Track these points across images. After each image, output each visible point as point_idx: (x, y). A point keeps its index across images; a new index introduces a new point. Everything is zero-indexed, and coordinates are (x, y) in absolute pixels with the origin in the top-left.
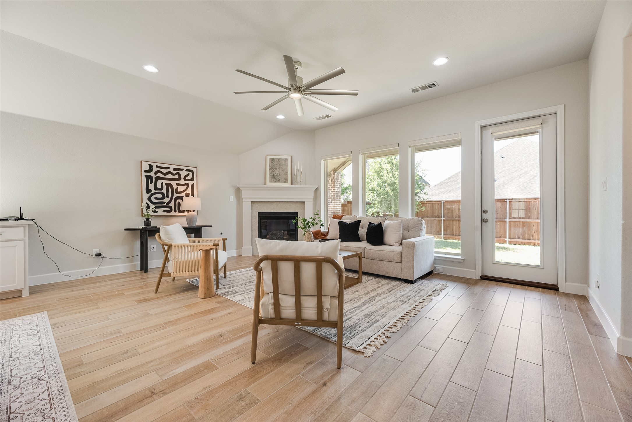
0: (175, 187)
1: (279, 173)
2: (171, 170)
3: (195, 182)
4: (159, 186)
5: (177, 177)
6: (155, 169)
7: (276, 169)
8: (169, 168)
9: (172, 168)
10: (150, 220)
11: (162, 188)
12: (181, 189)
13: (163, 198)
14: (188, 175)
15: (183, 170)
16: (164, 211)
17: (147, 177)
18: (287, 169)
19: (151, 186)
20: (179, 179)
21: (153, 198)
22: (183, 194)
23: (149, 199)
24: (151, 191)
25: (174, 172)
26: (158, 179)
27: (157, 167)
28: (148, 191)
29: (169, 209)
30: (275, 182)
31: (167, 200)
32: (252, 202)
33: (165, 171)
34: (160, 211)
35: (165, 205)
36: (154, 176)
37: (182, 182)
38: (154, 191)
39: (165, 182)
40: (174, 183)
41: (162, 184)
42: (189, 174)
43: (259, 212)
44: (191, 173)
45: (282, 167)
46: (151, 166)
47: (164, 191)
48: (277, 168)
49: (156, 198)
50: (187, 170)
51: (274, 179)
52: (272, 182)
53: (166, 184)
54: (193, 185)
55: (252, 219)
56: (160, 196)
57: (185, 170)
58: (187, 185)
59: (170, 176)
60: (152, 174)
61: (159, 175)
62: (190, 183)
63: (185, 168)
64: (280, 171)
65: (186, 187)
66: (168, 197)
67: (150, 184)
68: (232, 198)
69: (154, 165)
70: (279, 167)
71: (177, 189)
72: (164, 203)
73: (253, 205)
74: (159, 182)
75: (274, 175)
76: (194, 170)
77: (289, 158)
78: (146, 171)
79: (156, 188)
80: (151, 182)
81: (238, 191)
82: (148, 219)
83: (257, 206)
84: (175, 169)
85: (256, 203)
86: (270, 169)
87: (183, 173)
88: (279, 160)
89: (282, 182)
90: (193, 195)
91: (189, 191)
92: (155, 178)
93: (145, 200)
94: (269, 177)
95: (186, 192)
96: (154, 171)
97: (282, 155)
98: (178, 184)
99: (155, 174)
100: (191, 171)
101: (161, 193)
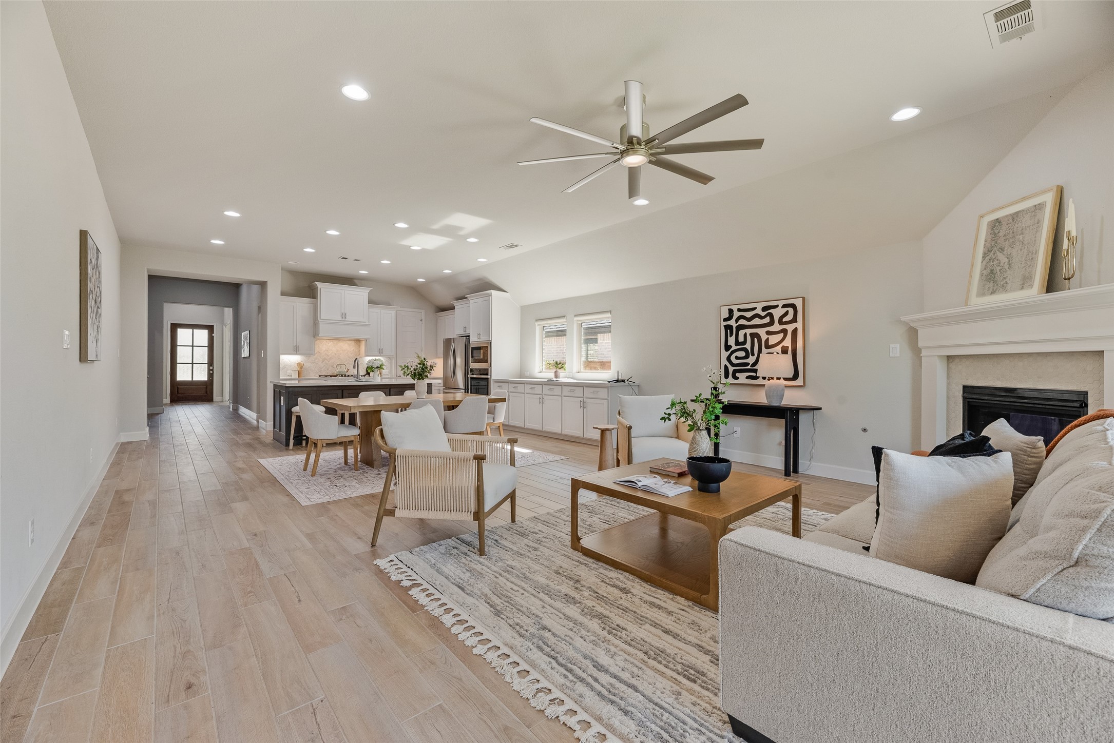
0: (764, 337)
1: (1009, 262)
2: (759, 311)
3: (799, 325)
4: (741, 339)
5: (767, 320)
6: (736, 314)
7: (1002, 250)
8: (755, 309)
9: (759, 306)
11: (744, 343)
12: (773, 339)
13: (747, 357)
14: (787, 313)
15: (777, 306)
16: (748, 377)
17: (728, 328)
18: (1035, 241)
19: (732, 341)
20: (771, 323)
21: (733, 358)
22: (779, 348)
23: (729, 359)
24: (731, 347)
25: (763, 314)
26: (740, 328)
27: (739, 310)
28: (728, 348)
29: (754, 374)
30: (993, 293)
31: (751, 360)
32: (947, 357)
33: (748, 315)
34: (742, 377)
35: (749, 367)
36: (735, 326)
37: (776, 327)
38: (734, 347)
39: (749, 331)
40: (762, 332)
41: (745, 335)
42: (788, 311)
43: (964, 387)
44: (791, 310)
45: (1020, 237)
46: (731, 311)
47: (748, 346)
48: (1006, 244)
49: (737, 358)
50: (784, 306)
51: (991, 284)
52: (984, 294)
53: (751, 334)
54: (795, 332)
55: (947, 402)
56: (742, 354)
57: (780, 306)
58: (785, 331)
59: (757, 321)
60: (732, 322)
61: (742, 322)
62: (790, 328)
63: (781, 303)
64: (1014, 253)
65: (782, 335)
66: (753, 355)
67: (730, 337)
68: (898, 349)
69: (735, 308)
70: (1011, 241)
71: (767, 340)
72: (747, 364)
73: (951, 365)
74: (742, 333)
75: (992, 271)
76: (799, 303)
77: (1049, 199)
78: (725, 320)
79: (737, 343)
80: (731, 335)
83: (962, 367)
84: (764, 309)
85: (957, 360)
86: (984, 257)
87: (777, 313)
88: (1015, 216)
89: (1014, 290)
90: (794, 349)
91: (788, 343)
92: (736, 327)
93: (724, 362)
94: (979, 281)
95: (784, 344)
96: (735, 317)
97: (1025, 199)
98: (768, 333)
99: (737, 321)
100: (793, 306)
101: (745, 350)
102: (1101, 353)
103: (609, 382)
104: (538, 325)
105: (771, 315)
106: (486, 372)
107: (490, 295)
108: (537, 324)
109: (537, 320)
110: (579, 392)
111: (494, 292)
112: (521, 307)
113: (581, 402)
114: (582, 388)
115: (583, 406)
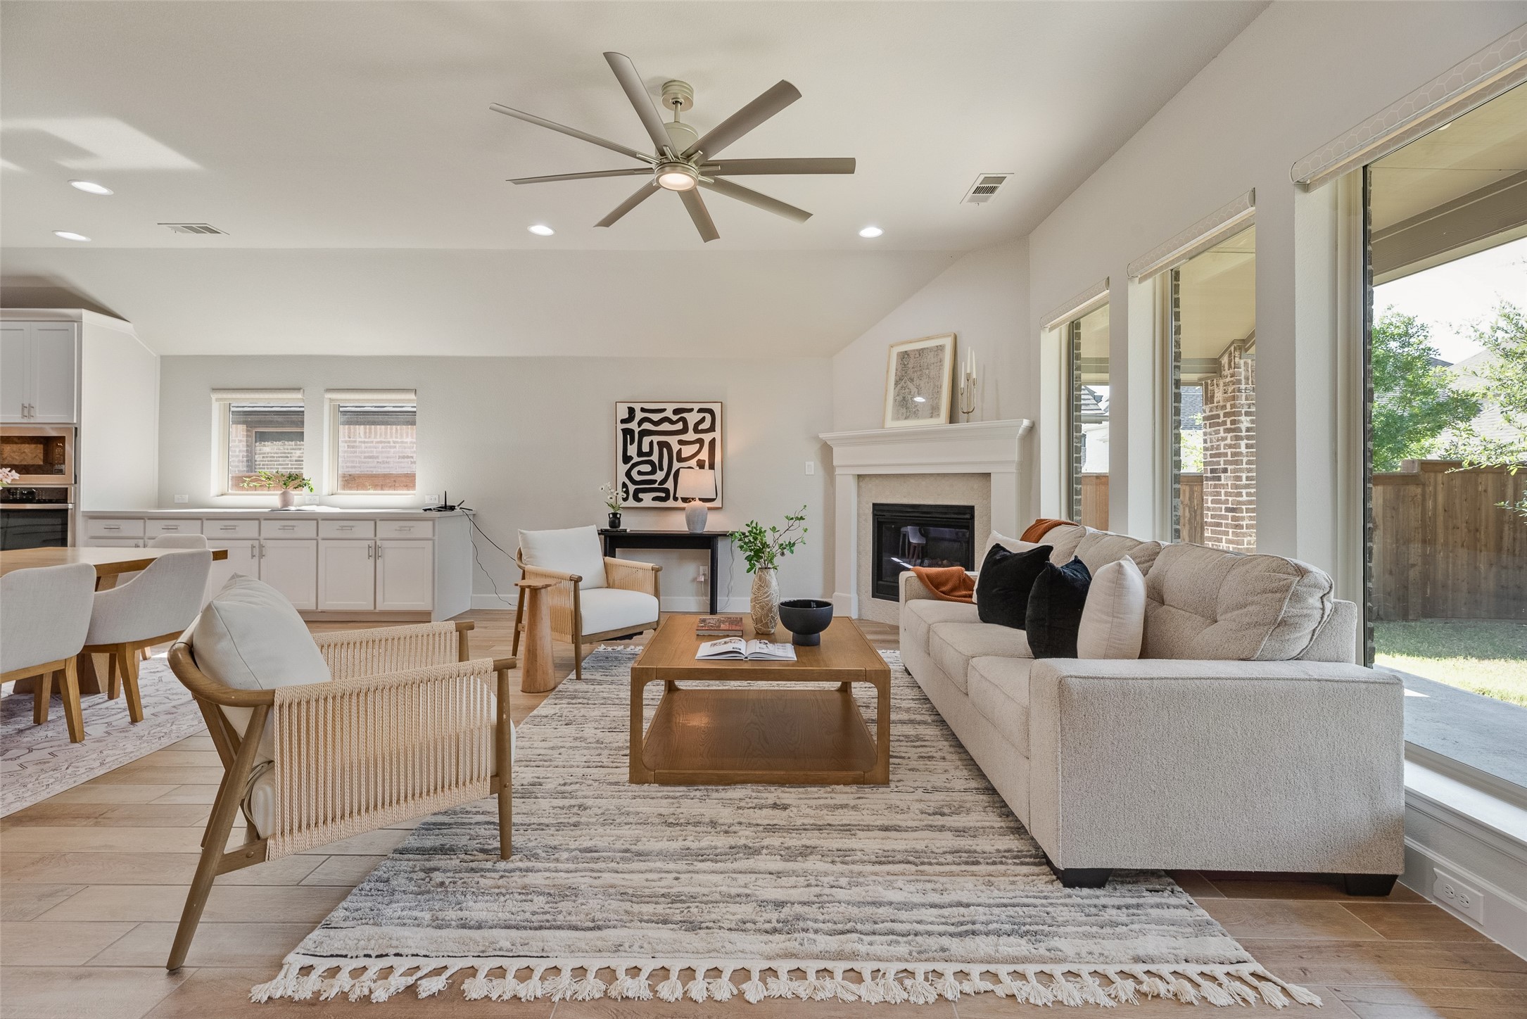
0: (676, 448)
1: (918, 391)
2: (669, 414)
3: (716, 435)
4: (646, 448)
5: (680, 426)
6: (639, 415)
7: (912, 380)
8: (664, 410)
9: (670, 408)
10: (618, 516)
11: (650, 453)
12: (687, 451)
13: (653, 472)
14: (703, 420)
15: (691, 410)
16: (655, 499)
17: (627, 433)
18: (939, 377)
19: (632, 450)
20: (684, 430)
21: (634, 473)
22: (693, 462)
23: (628, 474)
24: (631, 458)
25: (675, 418)
26: (644, 433)
27: (643, 410)
28: (627, 459)
29: (663, 495)
30: (906, 418)
31: (659, 476)
32: (859, 476)
33: (656, 417)
34: (647, 499)
35: (656, 485)
36: (637, 429)
37: (691, 436)
38: (636, 459)
39: (656, 439)
40: (673, 441)
41: (651, 443)
42: (704, 418)
43: (874, 504)
44: (708, 416)
45: (927, 372)
46: (631, 411)
47: (655, 458)
48: (915, 376)
49: (640, 473)
50: (700, 411)
51: (905, 409)
52: (898, 419)
53: (659, 443)
54: (713, 442)
55: (858, 521)
56: (647, 468)
57: (696, 410)
58: (701, 441)
59: (666, 427)
60: (633, 425)
61: (647, 426)
62: (707, 438)
63: (696, 407)
64: (922, 385)
65: (698, 445)
66: (661, 469)
67: (630, 445)
68: (812, 467)
69: (637, 407)
70: (919, 372)
71: (679, 452)
72: (654, 482)
73: (861, 484)
74: (646, 440)
75: (904, 398)
76: (716, 408)
77: (948, 343)
78: (623, 421)
79: (640, 453)
80: (632, 442)
81: (825, 451)
82: (615, 515)
83: (870, 485)
84: (676, 412)
85: (867, 479)
86: (896, 383)
87: (692, 418)
88: (921, 352)
89: (925, 418)
90: (712, 467)
91: (704, 455)
92: (639, 432)
93: (622, 478)
94: (894, 406)
95: (700, 457)
96: (637, 419)
97: (928, 338)
98: (681, 442)
99: (640, 424)
100: (711, 412)
101: (651, 463)
102: (989, 475)
103: (425, 510)
104: (217, 400)
105: (684, 420)
106: (62, 495)
107: (79, 320)
108: (214, 396)
109: (215, 390)
110: (366, 530)
111: (87, 316)
112: (162, 357)
113: (369, 547)
114: (373, 522)
115: (375, 553)
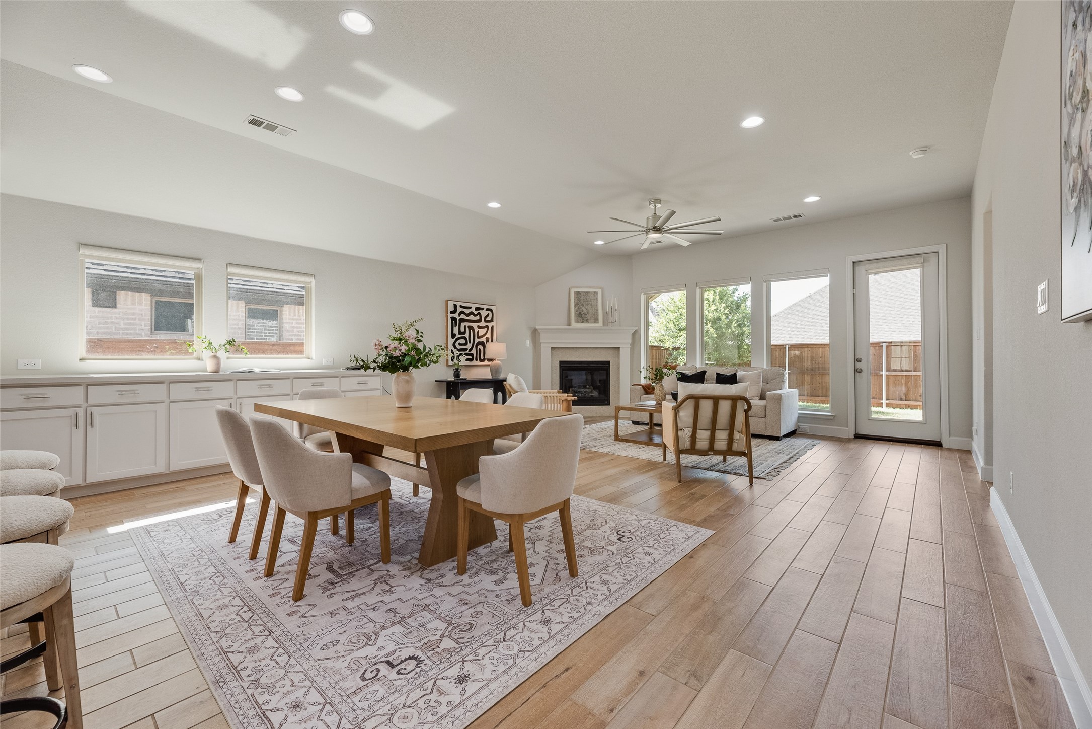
0: (476, 330)
1: (587, 310)
2: (473, 310)
3: (494, 324)
4: (462, 330)
5: (478, 318)
6: (459, 310)
7: (583, 305)
8: (470, 308)
9: (474, 306)
10: (459, 370)
11: (464, 333)
12: (481, 332)
13: (466, 344)
14: (488, 315)
15: (483, 309)
16: (467, 360)
17: (453, 319)
18: (597, 306)
19: (456, 330)
20: (480, 321)
21: (457, 344)
22: (484, 339)
23: (454, 345)
24: (455, 335)
25: (476, 312)
26: (462, 320)
27: (461, 306)
28: (453, 336)
29: (471, 357)
30: (582, 322)
31: (469, 346)
32: (552, 348)
33: (467, 311)
34: (463, 360)
35: (467, 352)
36: (458, 318)
37: (483, 324)
38: (458, 336)
39: (467, 324)
40: (475, 326)
41: (465, 327)
42: (489, 313)
43: (560, 361)
44: (490, 313)
45: (591, 303)
46: (455, 306)
47: (467, 335)
48: (585, 304)
49: (460, 344)
50: (487, 309)
51: (581, 318)
52: (578, 322)
53: (469, 327)
54: (492, 327)
55: (552, 370)
56: (463, 341)
57: (485, 309)
58: (487, 327)
59: (471, 317)
60: (456, 315)
61: (463, 316)
62: (490, 325)
63: (486, 307)
64: (589, 308)
65: (485, 329)
66: (470, 343)
67: (455, 327)
68: (529, 343)
69: (458, 304)
70: (587, 303)
71: (478, 332)
72: (466, 350)
73: (553, 351)
74: (463, 324)
75: (580, 313)
76: (493, 308)
77: (599, 291)
78: (451, 312)
79: (460, 333)
80: (456, 325)
81: (535, 333)
82: (457, 369)
83: (558, 352)
84: (477, 309)
85: (556, 349)
86: (575, 306)
87: (484, 313)
88: (587, 293)
89: (592, 323)
90: (492, 341)
91: (489, 335)
92: (459, 319)
93: (451, 347)
94: (575, 316)
95: (486, 336)
96: (458, 312)
97: (590, 288)
98: (479, 327)
99: (459, 315)
100: (491, 310)
101: (464, 338)
102: (619, 348)
105: (479, 314)
